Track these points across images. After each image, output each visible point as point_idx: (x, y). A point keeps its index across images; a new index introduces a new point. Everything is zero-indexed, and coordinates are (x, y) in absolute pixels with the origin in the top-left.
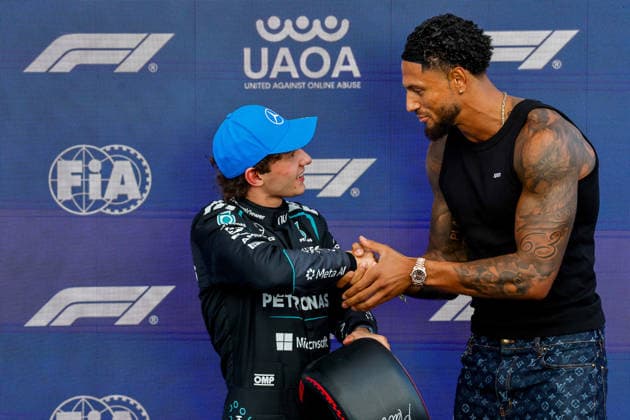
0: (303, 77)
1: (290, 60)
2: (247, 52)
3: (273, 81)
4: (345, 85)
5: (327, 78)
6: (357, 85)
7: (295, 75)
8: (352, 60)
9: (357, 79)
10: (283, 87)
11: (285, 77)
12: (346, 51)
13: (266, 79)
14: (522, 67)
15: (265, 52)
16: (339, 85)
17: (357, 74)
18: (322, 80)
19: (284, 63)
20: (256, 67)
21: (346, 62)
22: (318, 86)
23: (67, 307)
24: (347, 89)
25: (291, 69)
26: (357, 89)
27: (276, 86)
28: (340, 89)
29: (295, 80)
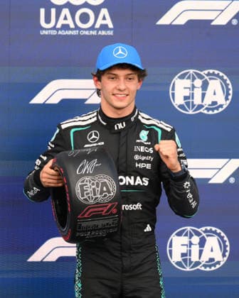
0: (77, 28)
1: (69, 17)
2: (42, 11)
3: (58, 30)
4: (103, 33)
5: (92, 28)
6: (110, 33)
7: (72, 26)
8: (108, 17)
9: (111, 29)
10: (65, 34)
11: (65, 27)
12: (104, 12)
13: (54, 28)
14: (213, 23)
15: (53, 11)
16: (100, 33)
17: (111, 26)
18: (89, 29)
19: (65, 18)
20: (48, 20)
21: (104, 18)
22: (87, 33)
24: (104, 35)
25: (70, 22)
26: (111, 36)
27: (60, 33)
28: (100, 35)
29: (72, 29)
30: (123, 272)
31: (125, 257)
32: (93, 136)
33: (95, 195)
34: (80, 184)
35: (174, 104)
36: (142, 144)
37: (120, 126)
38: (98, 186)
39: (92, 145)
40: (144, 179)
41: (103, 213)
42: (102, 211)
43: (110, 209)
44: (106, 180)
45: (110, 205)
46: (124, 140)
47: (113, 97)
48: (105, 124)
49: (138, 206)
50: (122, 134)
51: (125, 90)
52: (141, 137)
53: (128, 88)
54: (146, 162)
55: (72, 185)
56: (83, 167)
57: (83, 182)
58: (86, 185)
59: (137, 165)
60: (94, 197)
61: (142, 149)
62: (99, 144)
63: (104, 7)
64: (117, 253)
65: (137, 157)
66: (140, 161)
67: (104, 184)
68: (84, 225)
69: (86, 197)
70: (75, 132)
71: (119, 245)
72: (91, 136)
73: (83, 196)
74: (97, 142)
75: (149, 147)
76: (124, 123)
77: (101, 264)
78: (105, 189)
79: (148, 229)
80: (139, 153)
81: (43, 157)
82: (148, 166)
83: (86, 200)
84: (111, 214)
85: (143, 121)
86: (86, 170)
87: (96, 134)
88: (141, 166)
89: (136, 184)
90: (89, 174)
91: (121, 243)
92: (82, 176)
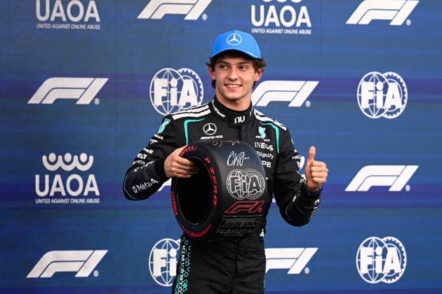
31: (240, 260)
32: (210, 129)
33: (245, 190)
34: (231, 176)
36: (261, 140)
37: (240, 120)
38: (248, 181)
39: (209, 138)
41: (249, 211)
42: (249, 208)
43: (257, 206)
44: (256, 176)
45: (257, 203)
47: (224, 88)
48: (223, 116)
50: (243, 128)
51: (236, 80)
53: (240, 78)
55: (223, 177)
56: (232, 159)
57: (234, 174)
58: (237, 178)
60: (244, 192)
62: (217, 137)
64: (232, 256)
67: (254, 180)
68: (228, 221)
69: (236, 191)
70: (189, 124)
72: (207, 128)
73: (233, 190)
74: (215, 135)
75: (268, 144)
76: (244, 117)
78: (254, 185)
80: (260, 150)
81: (147, 151)
83: (235, 194)
84: (257, 213)
85: (258, 117)
86: (236, 163)
87: (212, 127)
90: (239, 168)
92: (232, 168)
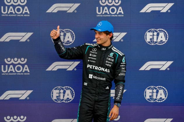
0: (110, 14)
1: (107, 10)
3: (103, 15)
4: (120, 16)
5: (116, 14)
6: (123, 16)
7: (108, 13)
8: (121, 10)
11: (106, 14)
12: (120, 8)
13: (102, 14)
14: (161, 12)
15: (101, 8)
16: (119, 16)
17: (123, 13)
18: (114, 14)
19: (106, 10)
20: (99, 11)
21: (120, 10)
22: (114, 16)
23: (55, 66)
25: (107, 12)
26: (123, 17)
27: (104, 16)
30: (95, 102)
35: (146, 41)
40: (108, 70)
46: (104, 54)
49: (104, 79)
52: (110, 55)
54: (110, 64)
59: (106, 64)
61: (109, 59)
63: (120, 6)
65: (107, 62)
66: (107, 63)
71: (95, 91)
77: (87, 98)
79: (108, 88)
82: (110, 66)
88: (108, 65)
89: (105, 71)
91: (96, 91)
